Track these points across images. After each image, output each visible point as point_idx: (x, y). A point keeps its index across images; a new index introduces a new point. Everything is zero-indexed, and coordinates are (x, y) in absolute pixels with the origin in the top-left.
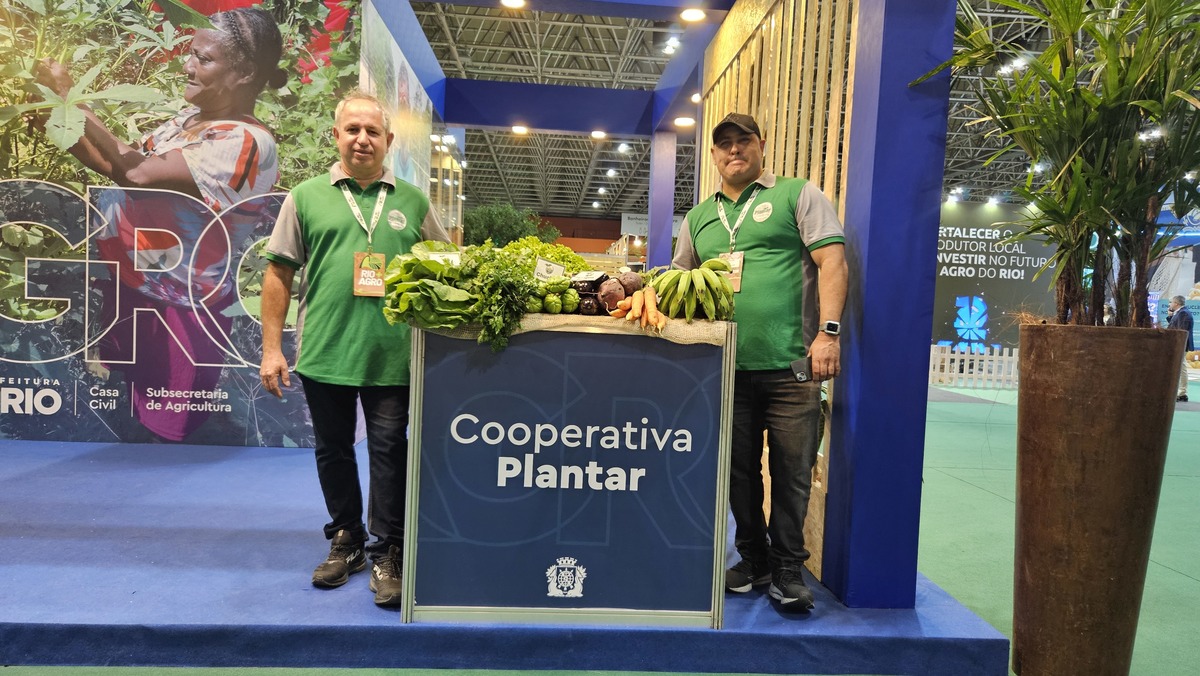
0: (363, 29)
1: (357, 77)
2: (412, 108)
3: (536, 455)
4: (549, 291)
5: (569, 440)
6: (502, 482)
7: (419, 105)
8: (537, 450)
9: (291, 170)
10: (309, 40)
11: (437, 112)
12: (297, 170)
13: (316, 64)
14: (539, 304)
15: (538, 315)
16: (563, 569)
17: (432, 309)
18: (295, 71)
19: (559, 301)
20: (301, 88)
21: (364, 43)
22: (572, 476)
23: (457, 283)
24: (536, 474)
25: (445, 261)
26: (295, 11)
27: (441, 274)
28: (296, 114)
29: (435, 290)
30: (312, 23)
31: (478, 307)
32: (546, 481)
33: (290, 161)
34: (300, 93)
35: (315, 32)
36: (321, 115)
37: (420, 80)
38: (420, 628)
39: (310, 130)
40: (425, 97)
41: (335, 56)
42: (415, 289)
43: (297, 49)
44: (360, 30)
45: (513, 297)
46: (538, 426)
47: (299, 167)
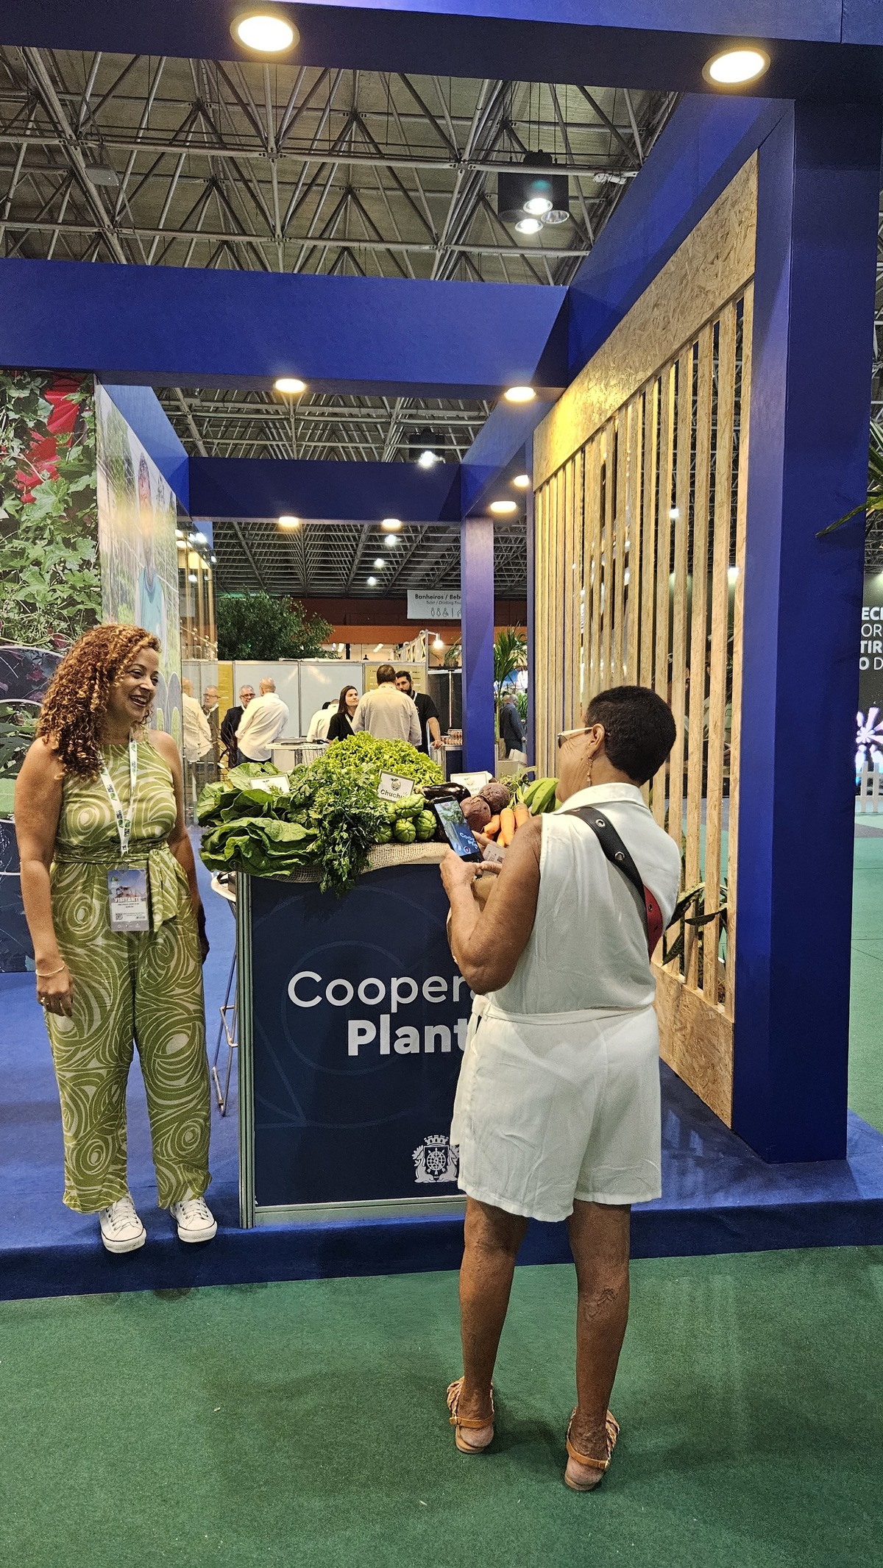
0: (98, 428)
1: (94, 491)
2: (154, 510)
3: (392, 1016)
4: (399, 816)
5: (432, 994)
6: (353, 1051)
7: (161, 503)
8: (394, 1009)
9: (14, 616)
10: (28, 446)
11: (183, 506)
12: (22, 616)
13: (40, 476)
14: (389, 833)
15: (387, 846)
16: (433, 1150)
17: (264, 853)
18: (12, 488)
19: (412, 827)
20: (22, 508)
21: (101, 446)
22: (438, 1038)
23: (289, 816)
24: (394, 1038)
25: (272, 789)
26: (8, 409)
27: (269, 804)
28: (16, 543)
29: (266, 830)
30: (31, 424)
31: (319, 847)
32: (406, 1045)
33: (12, 604)
34: (21, 515)
35: (36, 435)
36: (50, 543)
37: (161, 471)
38: (263, 1234)
39: (37, 563)
40: (168, 490)
41: (63, 465)
42: (241, 832)
43: (14, 459)
44: (95, 431)
45: (359, 831)
46: (394, 980)
47: (25, 612)
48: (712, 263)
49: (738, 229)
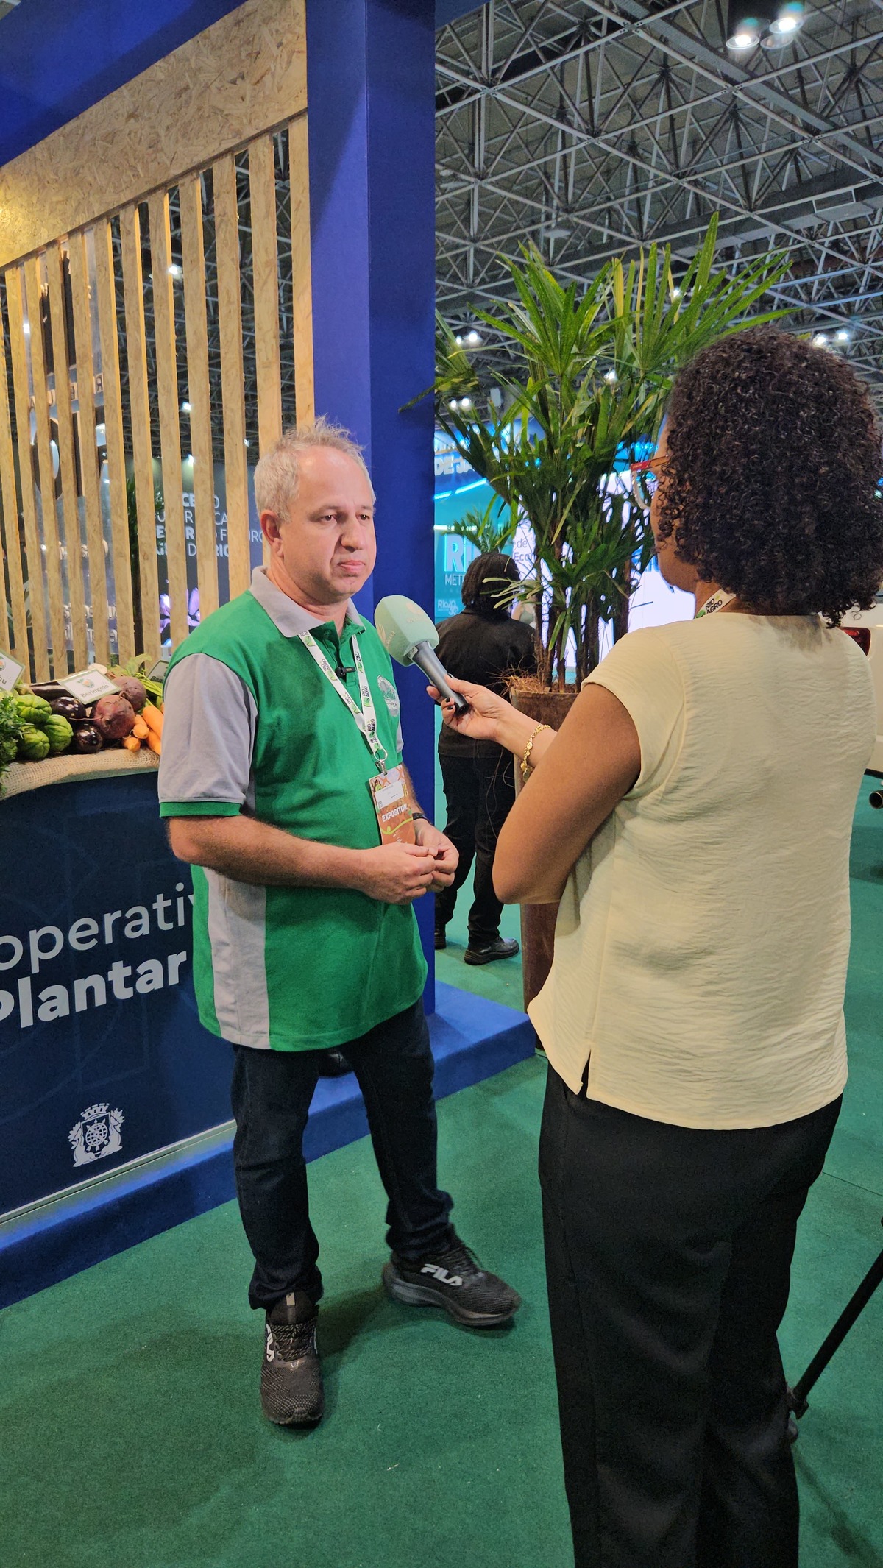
3: (34, 977)
5: (82, 941)
8: (35, 969)
14: (17, 748)
16: (91, 1123)
19: (44, 738)
22: (90, 992)
24: (37, 1003)
46: (32, 933)
48: (234, 82)
49: (275, 51)
